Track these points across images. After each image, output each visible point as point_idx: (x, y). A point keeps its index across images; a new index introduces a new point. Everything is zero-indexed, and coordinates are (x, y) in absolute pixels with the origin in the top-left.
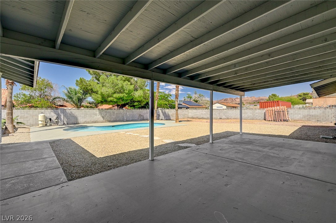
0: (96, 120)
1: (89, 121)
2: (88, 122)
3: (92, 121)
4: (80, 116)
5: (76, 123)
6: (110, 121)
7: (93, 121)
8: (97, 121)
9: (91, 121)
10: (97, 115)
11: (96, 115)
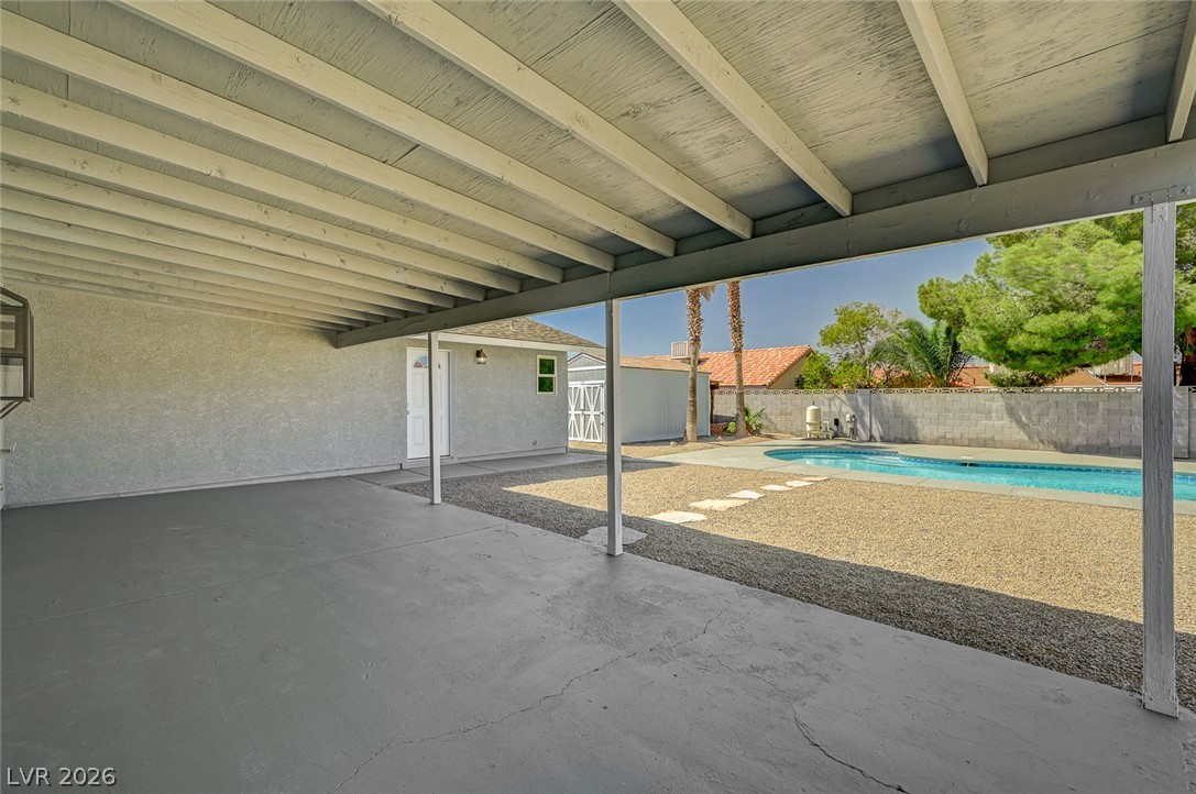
0: (988, 435)
1: (958, 436)
2: (953, 439)
3: (970, 440)
4: (923, 417)
5: (907, 438)
6: (1063, 448)
7: (974, 436)
8: (993, 439)
9: (965, 436)
10: (993, 415)
11: (988, 414)
